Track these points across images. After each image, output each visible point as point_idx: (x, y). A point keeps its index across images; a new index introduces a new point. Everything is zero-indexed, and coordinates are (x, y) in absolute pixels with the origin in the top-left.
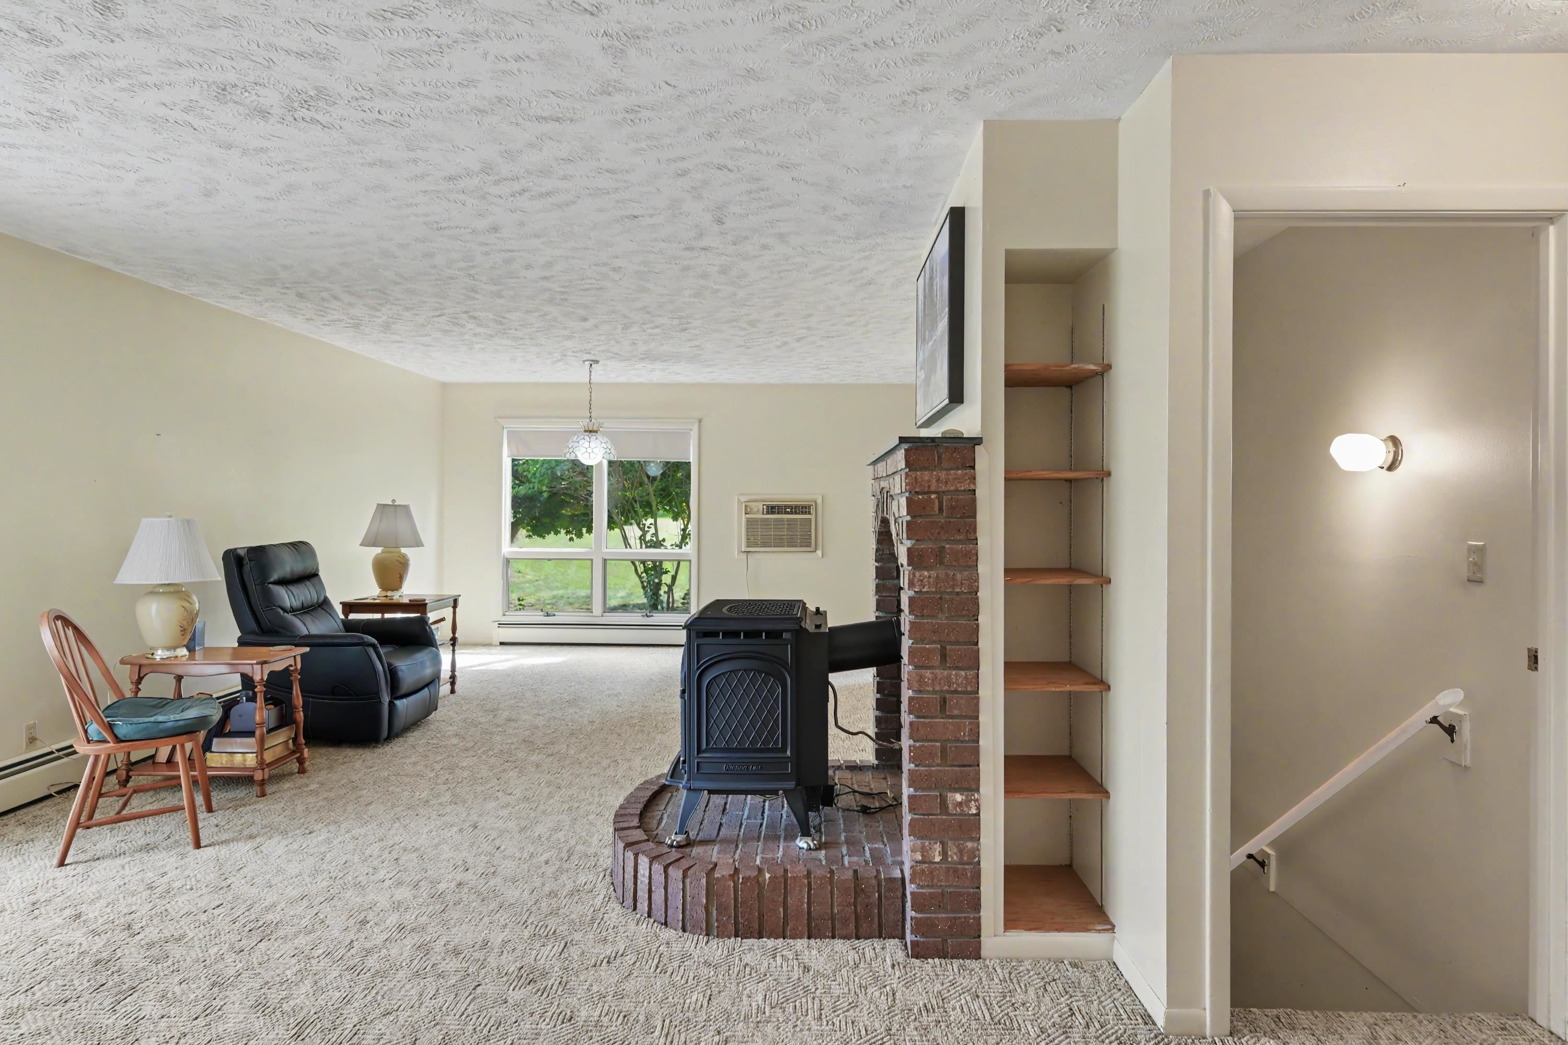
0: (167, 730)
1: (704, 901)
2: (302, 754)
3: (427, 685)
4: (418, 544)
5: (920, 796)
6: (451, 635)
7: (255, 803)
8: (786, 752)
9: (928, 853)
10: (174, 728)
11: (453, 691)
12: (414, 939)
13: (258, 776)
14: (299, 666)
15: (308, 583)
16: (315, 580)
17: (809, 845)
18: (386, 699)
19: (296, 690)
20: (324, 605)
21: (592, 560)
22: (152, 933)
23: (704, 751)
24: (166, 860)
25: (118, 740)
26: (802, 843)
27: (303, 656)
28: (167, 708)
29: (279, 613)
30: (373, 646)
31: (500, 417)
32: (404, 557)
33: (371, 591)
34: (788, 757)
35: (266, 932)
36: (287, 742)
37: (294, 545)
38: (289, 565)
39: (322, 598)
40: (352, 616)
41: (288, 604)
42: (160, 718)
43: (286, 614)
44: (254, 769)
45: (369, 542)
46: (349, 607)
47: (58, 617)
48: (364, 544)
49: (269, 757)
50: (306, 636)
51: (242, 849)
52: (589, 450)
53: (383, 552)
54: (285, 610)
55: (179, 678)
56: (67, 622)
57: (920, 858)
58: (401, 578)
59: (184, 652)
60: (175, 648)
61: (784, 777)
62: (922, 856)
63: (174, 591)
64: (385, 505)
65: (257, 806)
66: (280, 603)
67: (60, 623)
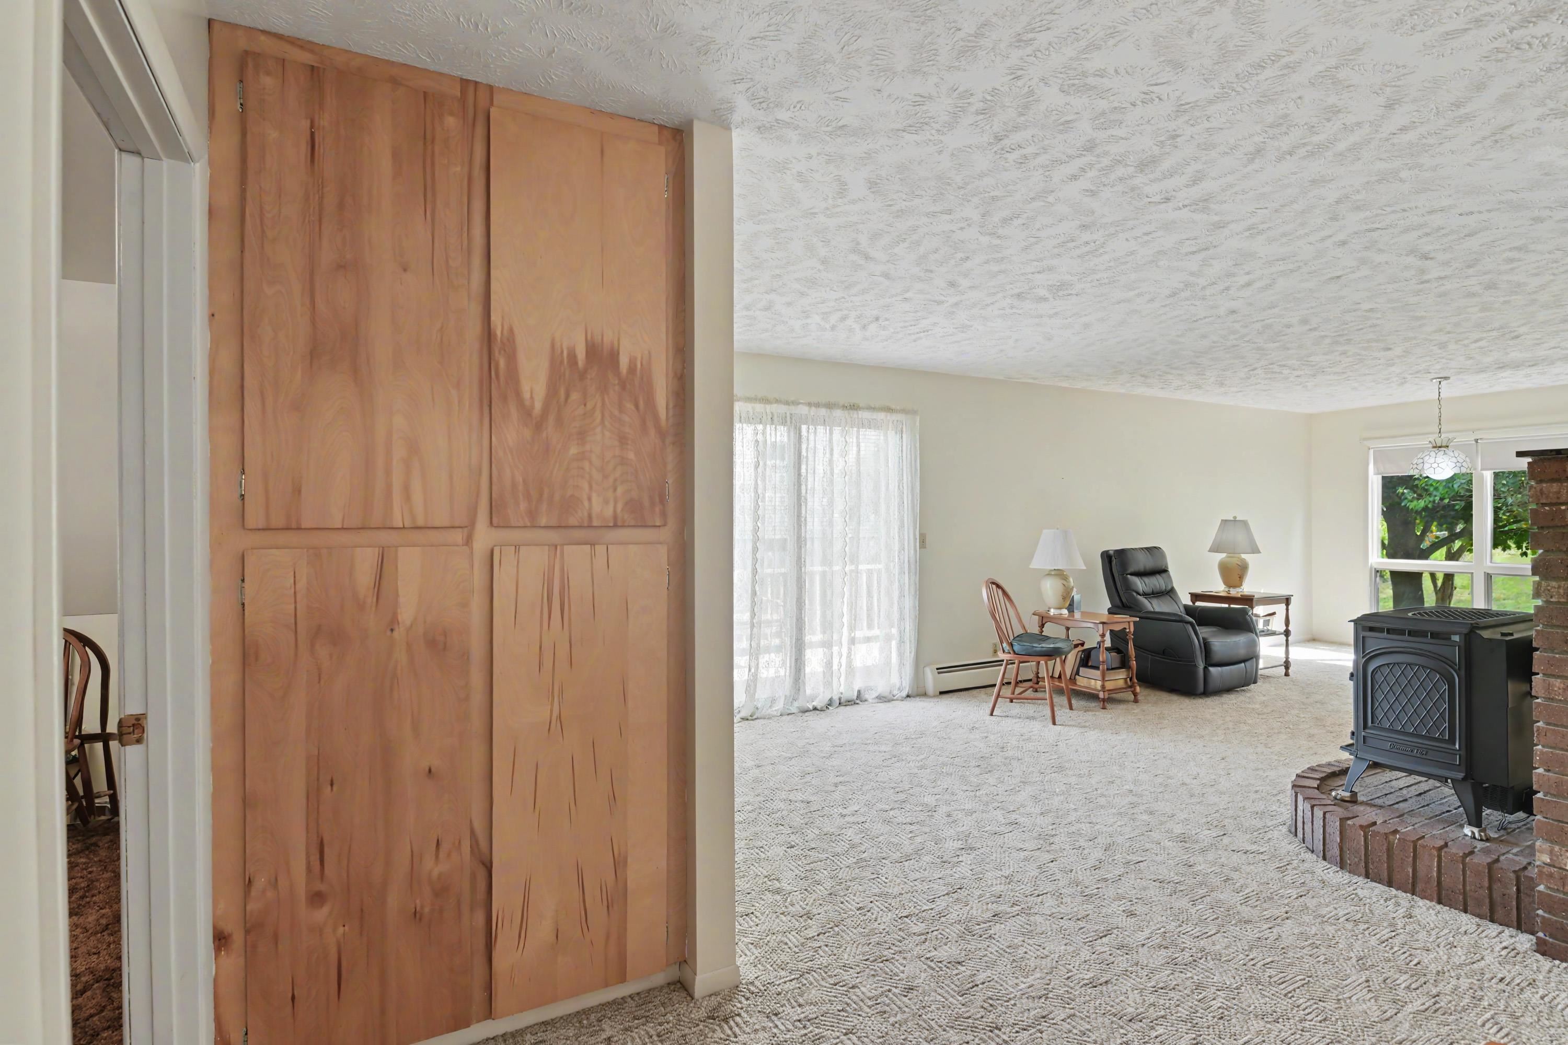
0: (1036, 651)
1: (1338, 840)
2: (1135, 690)
3: (1244, 661)
4: (1255, 550)
5: (1548, 801)
6: (1285, 628)
7: (1098, 711)
8: (1455, 745)
9: (1558, 858)
10: (1041, 651)
11: (1287, 674)
12: (1131, 799)
13: (1101, 695)
14: (1132, 630)
15: (1158, 576)
16: (1164, 575)
17: (1473, 833)
18: (1201, 666)
19: (1131, 645)
20: (1169, 593)
21: (1472, 573)
22: (1010, 753)
23: (1370, 728)
24: (1036, 726)
25: (1015, 653)
26: (1468, 830)
27: (1135, 622)
28: (1048, 641)
29: (1133, 595)
30: (1191, 624)
31: (1365, 439)
32: (1243, 561)
33: (1219, 587)
34: (1456, 750)
35: (1060, 769)
36: (1125, 679)
37: (1149, 550)
38: (1143, 562)
39: (1170, 587)
40: (1198, 604)
41: (1141, 590)
42: (1043, 645)
43: (1139, 597)
44: (1099, 691)
45: (1215, 549)
46: (1195, 597)
47: (993, 583)
48: (1212, 550)
49: (1109, 685)
50: (1151, 612)
51: (1074, 732)
52: (1435, 465)
53: (1227, 557)
54: (1138, 593)
55: (1068, 629)
56: (998, 586)
57: (1549, 861)
58: (1241, 578)
59: (1065, 612)
60: (1060, 608)
61: (1450, 766)
62: (1550, 859)
63: (1060, 574)
64: (1226, 521)
65: (1097, 713)
66: (1135, 589)
67: (994, 586)
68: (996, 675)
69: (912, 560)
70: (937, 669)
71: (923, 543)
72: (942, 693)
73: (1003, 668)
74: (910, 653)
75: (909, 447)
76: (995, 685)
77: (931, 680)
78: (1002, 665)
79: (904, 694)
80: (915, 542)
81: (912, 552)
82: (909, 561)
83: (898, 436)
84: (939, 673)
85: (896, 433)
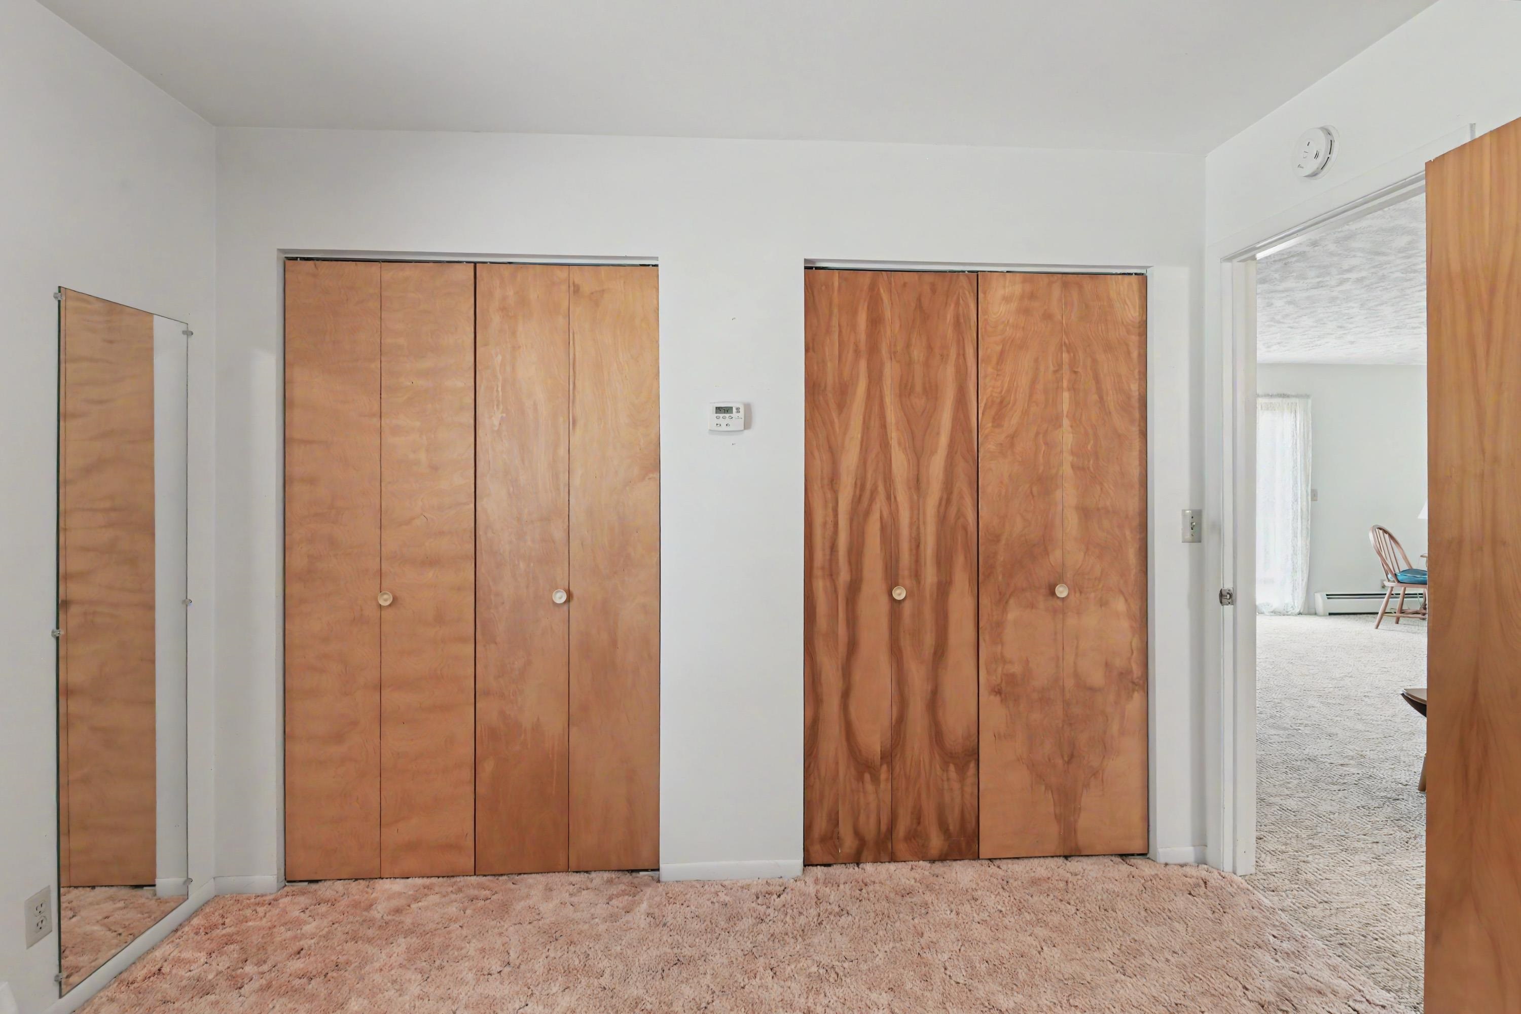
25: (1399, 582)
56: (1385, 531)
67: (1381, 532)
68: (1379, 605)
69: (1304, 510)
70: (1327, 595)
71: (1314, 495)
72: (1330, 614)
73: (1385, 600)
74: (1302, 580)
75: (1302, 424)
76: (1377, 613)
77: (1320, 601)
78: (1384, 598)
79: (1297, 611)
80: (1307, 495)
81: (1305, 503)
82: (1301, 509)
83: (1293, 415)
84: (1328, 598)
85: (1291, 412)
